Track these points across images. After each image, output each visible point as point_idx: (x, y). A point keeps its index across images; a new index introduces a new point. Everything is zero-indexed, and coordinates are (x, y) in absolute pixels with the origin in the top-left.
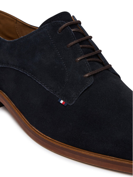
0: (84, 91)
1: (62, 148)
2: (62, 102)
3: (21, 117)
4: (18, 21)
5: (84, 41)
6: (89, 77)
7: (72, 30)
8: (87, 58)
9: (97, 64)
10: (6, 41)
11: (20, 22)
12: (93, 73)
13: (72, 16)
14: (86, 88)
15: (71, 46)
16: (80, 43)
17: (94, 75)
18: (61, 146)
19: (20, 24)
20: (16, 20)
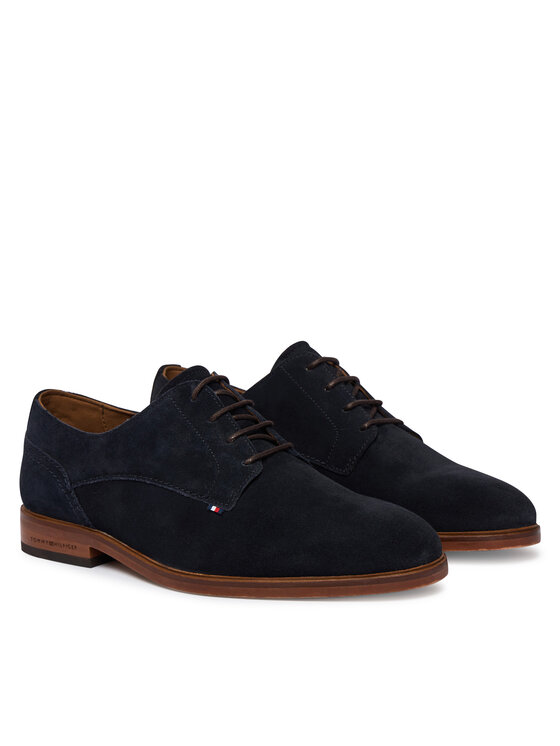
0: (251, 483)
1: (225, 584)
2: (214, 508)
3: (143, 560)
4: (107, 409)
5: (238, 408)
6: (253, 462)
7: (216, 393)
8: (248, 434)
9: (267, 443)
10: (97, 437)
11: (116, 411)
12: (261, 455)
13: (211, 373)
14: (250, 480)
15: (218, 418)
16: (233, 411)
17: (263, 459)
18: (221, 580)
19: (112, 413)
20: (102, 406)
